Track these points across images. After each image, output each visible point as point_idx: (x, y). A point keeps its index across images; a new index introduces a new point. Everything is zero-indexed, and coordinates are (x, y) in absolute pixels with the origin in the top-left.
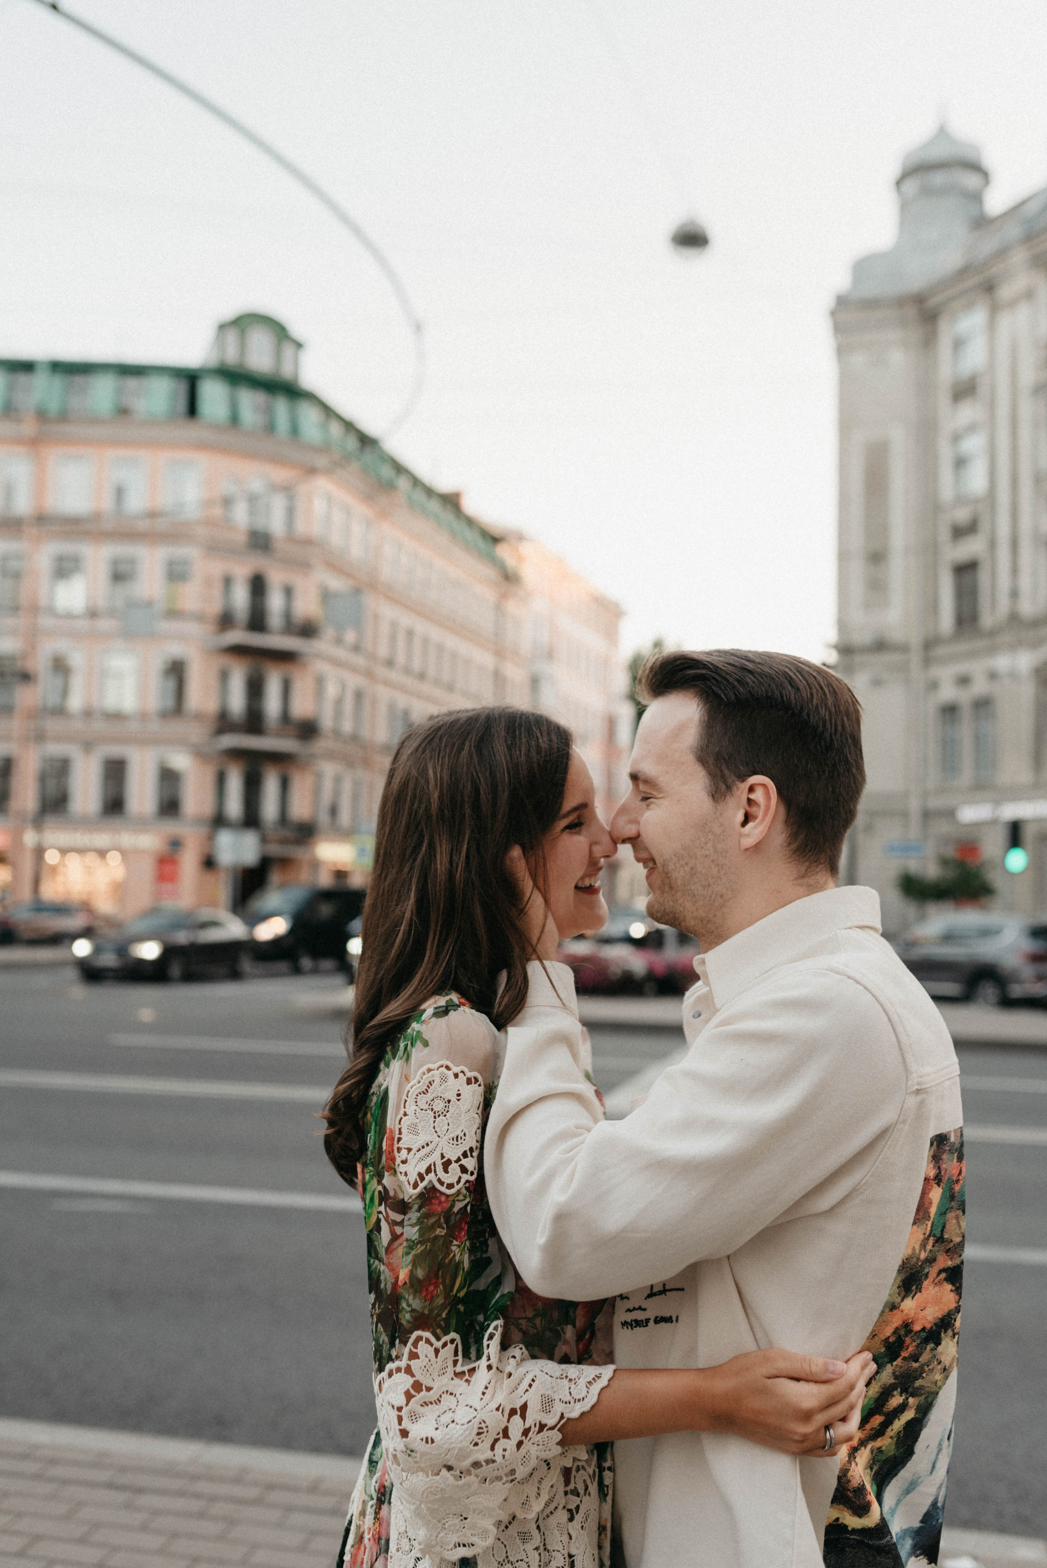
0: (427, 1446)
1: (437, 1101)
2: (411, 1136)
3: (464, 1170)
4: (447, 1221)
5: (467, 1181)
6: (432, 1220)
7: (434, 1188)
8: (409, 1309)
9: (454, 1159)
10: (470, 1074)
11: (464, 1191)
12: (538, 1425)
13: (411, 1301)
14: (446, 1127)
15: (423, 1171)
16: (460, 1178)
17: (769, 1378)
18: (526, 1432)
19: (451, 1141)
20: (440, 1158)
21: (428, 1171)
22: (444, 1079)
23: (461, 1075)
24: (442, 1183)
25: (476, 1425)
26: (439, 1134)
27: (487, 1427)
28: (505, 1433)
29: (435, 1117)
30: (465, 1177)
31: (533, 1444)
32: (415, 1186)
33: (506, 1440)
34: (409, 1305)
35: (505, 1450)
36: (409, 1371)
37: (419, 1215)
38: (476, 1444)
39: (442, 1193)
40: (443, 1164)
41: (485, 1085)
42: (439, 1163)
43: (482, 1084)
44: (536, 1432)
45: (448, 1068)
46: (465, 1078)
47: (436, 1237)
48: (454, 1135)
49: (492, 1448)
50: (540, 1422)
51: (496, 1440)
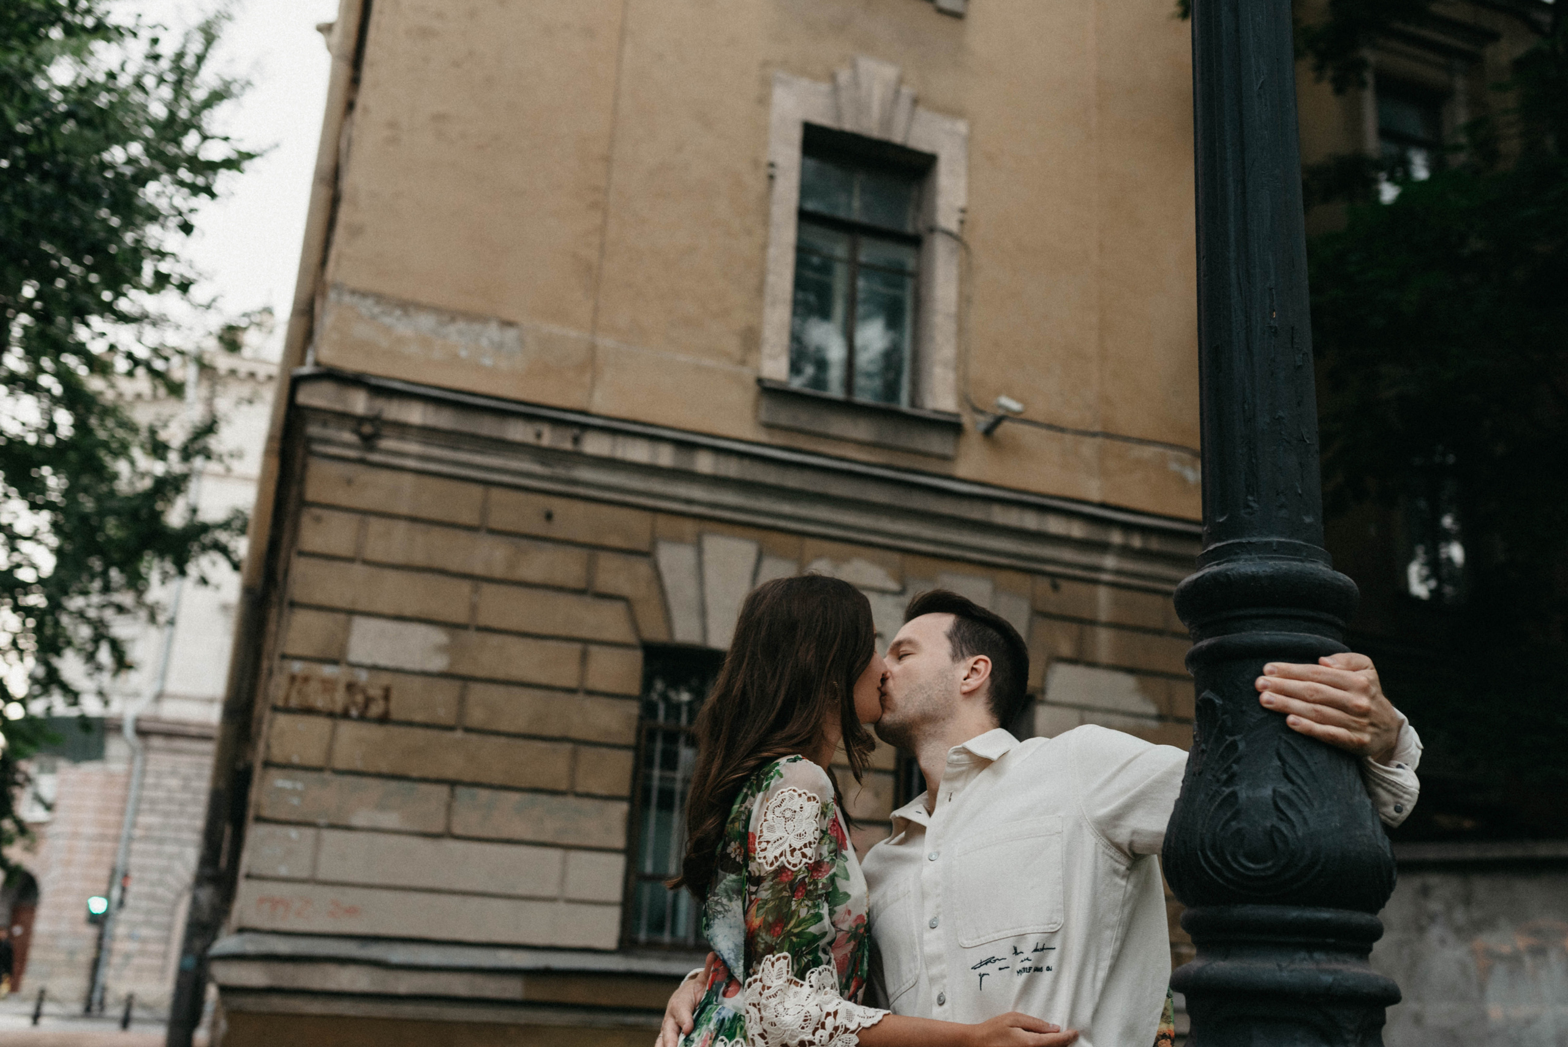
0: (772, 1027)
1: (787, 812)
2: (770, 833)
3: (804, 855)
4: (791, 887)
5: (806, 863)
6: (781, 886)
7: (784, 867)
8: (762, 942)
9: (798, 848)
10: (810, 795)
11: (804, 869)
12: (844, 1027)
13: (764, 937)
14: (793, 828)
15: (778, 855)
16: (801, 860)
17: (1011, 1027)
18: (836, 1029)
19: (796, 837)
20: (789, 847)
21: (781, 855)
22: (792, 798)
23: (803, 795)
24: (789, 863)
25: (804, 1015)
26: (789, 832)
27: (810, 1016)
28: (823, 1026)
29: (786, 822)
30: (805, 860)
31: (840, 1040)
32: (772, 864)
33: (823, 1030)
34: (763, 939)
35: (821, 1037)
36: (761, 980)
37: (771, 883)
38: (803, 1028)
39: (789, 870)
40: (791, 851)
41: (822, 803)
42: (788, 850)
43: (819, 801)
44: (842, 1032)
45: (794, 791)
46: (806, 797)
47: (783, 897)
48: (799, 832)
49: (814, 1034)
50: (845, 1026)
51: (816, 1029)
